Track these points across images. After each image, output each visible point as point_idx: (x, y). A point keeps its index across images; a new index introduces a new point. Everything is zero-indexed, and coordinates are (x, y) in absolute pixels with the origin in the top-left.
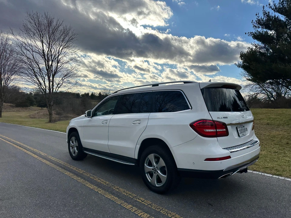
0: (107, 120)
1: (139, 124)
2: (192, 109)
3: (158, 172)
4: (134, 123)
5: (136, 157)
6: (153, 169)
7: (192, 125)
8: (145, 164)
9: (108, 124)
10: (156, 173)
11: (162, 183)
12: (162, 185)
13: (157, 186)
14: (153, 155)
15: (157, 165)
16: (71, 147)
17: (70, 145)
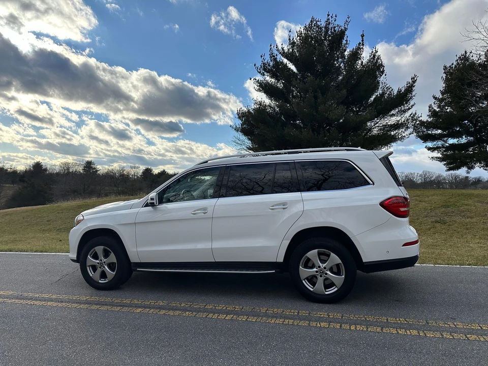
0: (205, 209)
2: (374, 184)
3: (326, 274)
4: (273, 209)
5: (281, 259)
6: (316, 272)
7: (382, 204)
8: (300, 267)
9: (209, 214)
10: (323, 275)
11: (335, 287)
12: (336, 289)
13: (326, 293)
14: (316, 251)
15: (325, 264)
16: (89, 266)
17: (88, 263)
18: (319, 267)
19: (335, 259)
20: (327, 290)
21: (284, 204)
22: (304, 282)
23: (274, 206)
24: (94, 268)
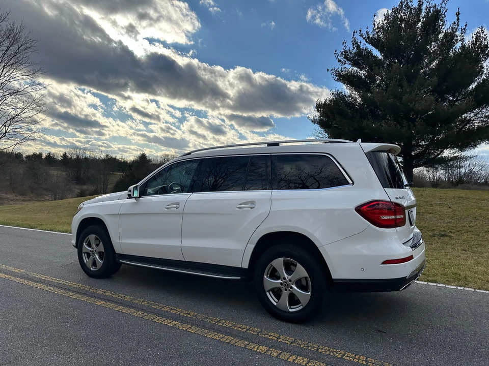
0: (177, 203)
1: (251, 208)
2: (353, 184)
3: (291, 288)
4: (240, 208)
5: (246, 265)
6: (281, 284)
7: (359, 210)
8: (265, 277)
9: (180, 210)
10: (288, 289)
11: (300, 304)
12: (301, 307)
13: (290, 310)
14: (281, 259)
15: (291, 276)
16: (85, 253)
17: (84, 251)
18: (285, 279)
19: (301, 271)
20: (292, 307)
21: (252, 202)
22: (268, 294)
23: (241, 205)
24: (89, 255)
